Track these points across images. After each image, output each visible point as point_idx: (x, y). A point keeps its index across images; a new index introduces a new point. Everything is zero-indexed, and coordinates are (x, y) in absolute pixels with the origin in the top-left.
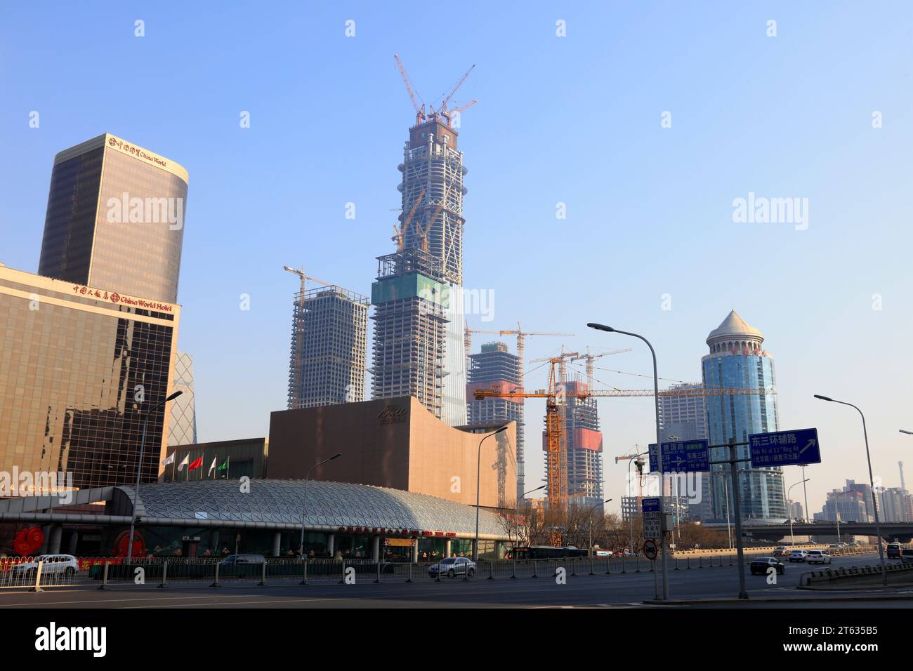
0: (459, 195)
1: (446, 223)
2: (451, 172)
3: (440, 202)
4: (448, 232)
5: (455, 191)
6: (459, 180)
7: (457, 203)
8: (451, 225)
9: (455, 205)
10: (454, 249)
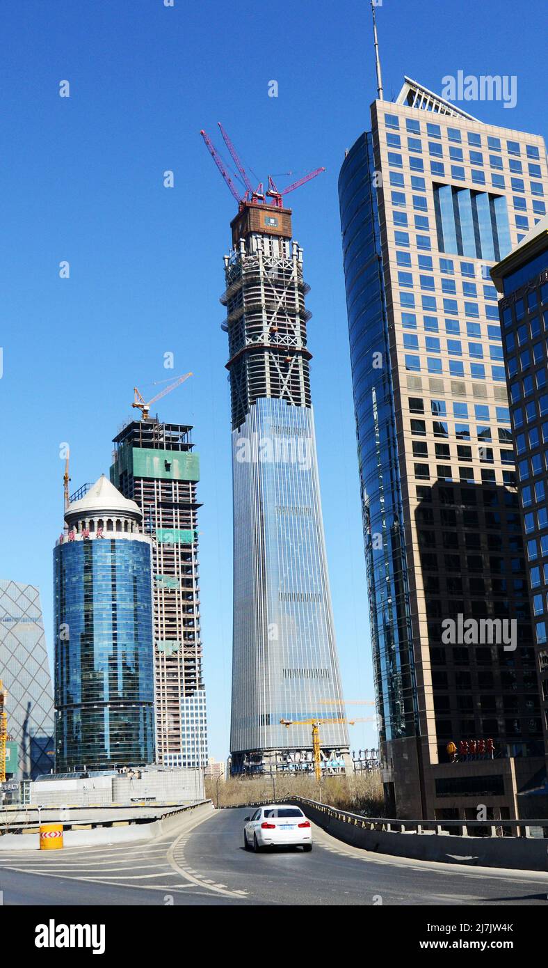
0: (294, 321)
1: (272, 363)
2: (275, 293)
3: (260, 338)
4: (277, 375)
5: (287, 317)
6: (294, 300)
7: (291, 332)
8: (281, 364)
9: (288, 335)
10: (290, 395)
